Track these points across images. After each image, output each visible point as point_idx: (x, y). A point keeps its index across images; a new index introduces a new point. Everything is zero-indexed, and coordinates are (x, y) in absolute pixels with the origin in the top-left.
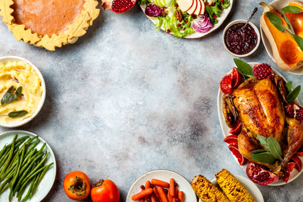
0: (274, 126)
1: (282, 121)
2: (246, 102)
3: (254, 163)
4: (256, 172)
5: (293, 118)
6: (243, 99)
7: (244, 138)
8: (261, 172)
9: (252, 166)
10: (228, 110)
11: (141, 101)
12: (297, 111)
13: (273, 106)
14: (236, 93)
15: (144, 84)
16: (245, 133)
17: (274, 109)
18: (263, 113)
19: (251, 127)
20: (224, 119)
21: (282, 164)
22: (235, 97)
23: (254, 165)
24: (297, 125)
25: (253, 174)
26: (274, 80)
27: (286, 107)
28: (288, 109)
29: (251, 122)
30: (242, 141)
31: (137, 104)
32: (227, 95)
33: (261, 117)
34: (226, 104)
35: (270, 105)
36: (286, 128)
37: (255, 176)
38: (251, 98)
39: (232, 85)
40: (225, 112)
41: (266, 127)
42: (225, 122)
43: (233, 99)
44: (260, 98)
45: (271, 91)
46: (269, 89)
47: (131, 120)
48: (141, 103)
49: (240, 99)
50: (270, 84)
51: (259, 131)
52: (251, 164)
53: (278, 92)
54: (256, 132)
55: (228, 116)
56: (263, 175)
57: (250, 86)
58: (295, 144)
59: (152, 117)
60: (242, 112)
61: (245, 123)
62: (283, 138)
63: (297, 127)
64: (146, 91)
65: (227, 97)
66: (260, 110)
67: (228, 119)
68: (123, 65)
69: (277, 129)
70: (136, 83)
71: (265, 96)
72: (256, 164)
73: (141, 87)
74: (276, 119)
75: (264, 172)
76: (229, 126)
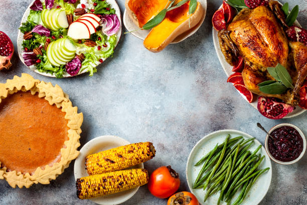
0: (278, 53)
1: (285, 47)
2: (243, 34)
3: (264, 97)
4: (268, 106)
5: (296, 41)
6: (239, 32)
7: (249, 72)
8: (274, 105)
9: (263, 101)
10: (226, 47)
11: (157, 105)
12: (299, 33)
13: (273, 33)
14: (231, 27)
15: (161, 87)
16: (248, 67)
17: (275, 35)
18: (264, 41)
19: (254, 59)
20: (224, 58)
21: (294, 91)
22: (231, 32)
23: (264, 99)
24: (302, 48)
25: (266, 110)
26: (269, 6)
27: (287, 31)
28: (289, 33)
29: (253, 53)
30: (247, 77)
31: (154, 109)
32: (222, 31)
33: (262, 46)
34: (223, 41)
35: (269, 32)
36: (291, 54)
37: (268, 111)
38: (248, 29)
39: (226, 20)
40: (223, 50)
41: (269, 55)
42: (225, 61)
43: (229, 34)
44: (258, 26)
45: (268, 17)
46: (265, 15)
47: (148, 126)
48: (158, 107)
49: (237, 32)
50: (265, 10)
51: (263, 61)
52: (262, 99)
53: (275, 16)
54: (260, 63)
55: (227, 54)
56: (276, 108)
57: (245, 17)
58: (304, 67)
59: (171, 121)
60: (241, 45)
61: (246, 56)
62: (290, 65)
63: (302, 49)
64: (163, 94)
65: (222, 34)
66: (260, 39)
67: (228, 57)
68: (138, 67)
69: (281, 56)
70: (151, 86)
71: (263, 23)
72: (266, 98)
73: (157, 90)
74: (278, 45)
75: (277, 105)
76: (230, 64)
